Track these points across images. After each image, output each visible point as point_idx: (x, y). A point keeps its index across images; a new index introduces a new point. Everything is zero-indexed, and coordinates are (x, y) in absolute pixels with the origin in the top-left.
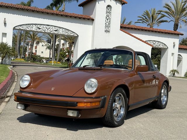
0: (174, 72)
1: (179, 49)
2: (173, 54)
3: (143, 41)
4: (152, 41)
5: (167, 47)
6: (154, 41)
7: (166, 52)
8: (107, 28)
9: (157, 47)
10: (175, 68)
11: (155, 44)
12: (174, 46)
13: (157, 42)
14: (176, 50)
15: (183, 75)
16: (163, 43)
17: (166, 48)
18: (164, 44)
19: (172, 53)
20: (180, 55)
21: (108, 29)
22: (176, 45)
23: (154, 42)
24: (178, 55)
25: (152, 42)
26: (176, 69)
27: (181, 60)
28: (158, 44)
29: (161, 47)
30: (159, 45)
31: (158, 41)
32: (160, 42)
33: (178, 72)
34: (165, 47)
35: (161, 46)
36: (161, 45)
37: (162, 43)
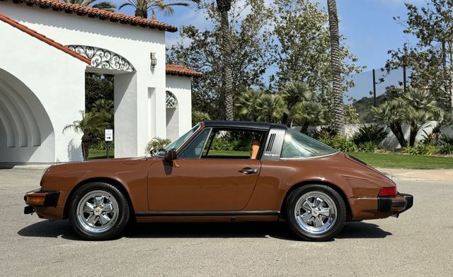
1: (168, 73)
2: (151, 90)
3: (59, 47)
4: (81, 47)
5: (133, 69)
6: (90, 48)
7: (131, 84)
9: (100, 67)
11: (94, 59)
12: (153, 65)
13: (99, 53)
14: (159, 78)
16: (119, 56)
17: (130, 70)
18: (123, 59)
19: (149, 89)
20: (171, 94)
22: (158, 62)
23: (90, 52)
27: (175, 109)
28: (104, 59)
29: (115, 67)
30: (107, 62)
31: (102, 50)
32: (109, 52)
34: (125, 68)
35: (114, 66)
36: (113, 62)
37: (116, 55)
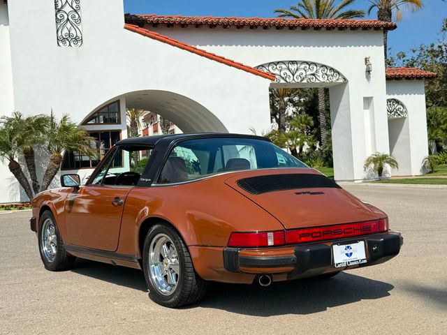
0: (378, 163)
1: (388, 79)
2: (368, 101)
4: (283, 62)
5: (345, 79)
6: (293, 62)
8: (69, 25)
9: (305, 81)
10: (384, 149)
11: (298, 73)
12: (368, 71)
13: (303, 66)
14: (378, 86)
15: (416, 170)
16: (326, 67)
17: (341, 81)
18: (332, 69)
19: (364, 98)
20: (398, 102)
21: (73, 31)
22: (373, 68)
23: (293, 67)
24: (389, 101)
25: (284, 66)
26: (387, 152)
27: (404, 118)
28: (309, 72)
29: (322, 80)
30: (313, 75)
31: (307, 63)
32: (315, 64)
33: (393, 163)
34: (334, 79)
35: (321, 78)
36: (320, 74)
37: (323, 66)
